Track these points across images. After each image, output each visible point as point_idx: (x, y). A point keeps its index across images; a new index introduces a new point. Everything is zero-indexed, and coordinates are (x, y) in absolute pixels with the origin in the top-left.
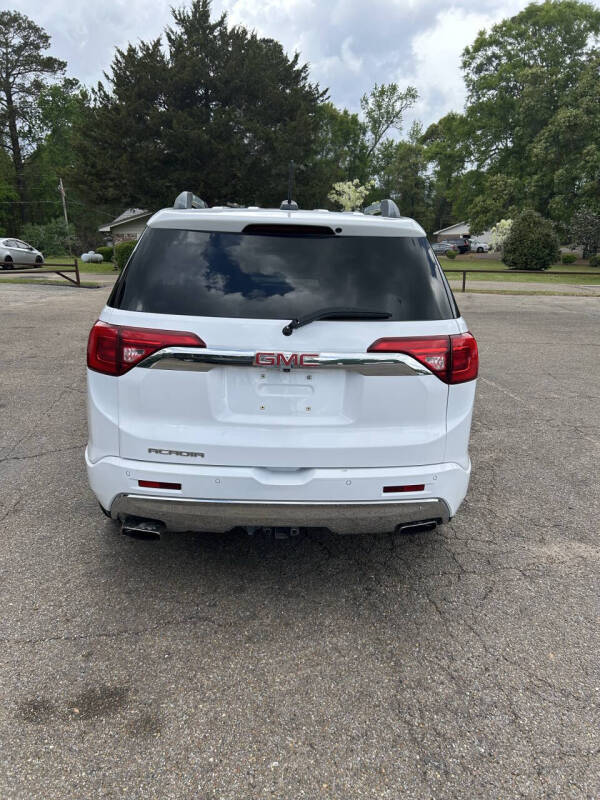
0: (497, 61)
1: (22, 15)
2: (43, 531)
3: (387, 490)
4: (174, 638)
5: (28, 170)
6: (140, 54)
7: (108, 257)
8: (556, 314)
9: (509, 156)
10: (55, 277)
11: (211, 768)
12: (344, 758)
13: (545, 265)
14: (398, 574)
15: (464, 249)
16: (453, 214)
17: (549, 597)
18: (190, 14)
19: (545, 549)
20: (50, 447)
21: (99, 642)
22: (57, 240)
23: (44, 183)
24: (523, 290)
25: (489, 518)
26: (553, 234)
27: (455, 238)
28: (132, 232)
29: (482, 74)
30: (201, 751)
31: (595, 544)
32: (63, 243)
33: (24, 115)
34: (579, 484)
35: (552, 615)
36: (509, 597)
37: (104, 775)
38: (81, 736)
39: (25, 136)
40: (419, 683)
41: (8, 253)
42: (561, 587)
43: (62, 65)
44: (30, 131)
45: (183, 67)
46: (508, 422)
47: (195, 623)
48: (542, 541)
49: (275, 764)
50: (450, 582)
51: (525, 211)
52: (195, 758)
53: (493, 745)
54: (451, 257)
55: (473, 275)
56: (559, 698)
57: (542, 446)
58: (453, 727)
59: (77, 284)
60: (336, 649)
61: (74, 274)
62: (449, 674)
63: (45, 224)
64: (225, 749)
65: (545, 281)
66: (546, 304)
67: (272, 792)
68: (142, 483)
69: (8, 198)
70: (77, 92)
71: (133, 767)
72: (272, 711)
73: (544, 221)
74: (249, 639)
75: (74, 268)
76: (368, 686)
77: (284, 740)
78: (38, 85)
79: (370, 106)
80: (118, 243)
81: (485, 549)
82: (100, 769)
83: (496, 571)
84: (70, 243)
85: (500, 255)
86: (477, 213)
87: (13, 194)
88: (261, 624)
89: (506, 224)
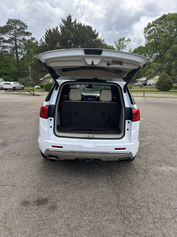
0: (154, 31)
1: (20, 20)
2: (26, 160)
3: (116, 149)
4: (60, 188)
5: (20, 63)
6: (52, 31)
7: (42, 87)
8: (170, 103)
9: (158, 57)
10: (27, 93)
11: (69, 218)
12: (103, 217)
13: (169, 89)
14: (120, 174)
15: (145, 84)
16: (141, 74)
17: (161, 180)
18: (66, 20)
19: (161, 168)
20: (27, 139)
21: (41, 188)
22: (28, 82)
23: (25, 66)
24: (161, 96)
25: (146, 160)
26: (171, 80)
27: (143, 81)
28: (49, 80)
29: (150, 35)
30: (67, 214)
31: (175, 167)
32: (29, 83)
33: (20, 48)
34: (172, 151)
35: (161, 185)
36: (150, 180)
37: (43, 219)
38: (37, 210)
39: (20, 53)
40: (124, 200)
41: (14, 86)
42: (165, 178)
43: (31, 34)
44: (21, 52)
45: (64, 35)
46: (154, 134)
47: (65, 184)
48: (160, 166)
49: (86, 218)
50: (134, 176)
51: (163, 73)
52: (65, 216)
53: (142, 216)
54: (141, 87)
55: (147, 92)
56: (161, 205)
57: (163, 141)
58: (132, 211)
59: (34, 95)
60: (102, 191)
61: (33, 92)
62: (132, 198)
63: (25, 78)
64: (73, 214)
65: (169, 94)
66: (168, 101)
67: (85, 224)
68: (53, 146)
69: (15, 71)
70: (35, 41)
71: (50, 217)
72: (85, 206)
73: (168, 76)
74: (80, 188)
75: (33, 90)
76: (110, 200)
77: (88, 212)
78: (24, 39)
79: (117, 44)
80: (45, 83)
81: (144, 168)
82: (42, 217)
83: (147, 173)
84: (31, 83)
85: (155, 86)
86: (148, 74)
87: (16, 70)
88: (83, 185)
89: (157, 77)
